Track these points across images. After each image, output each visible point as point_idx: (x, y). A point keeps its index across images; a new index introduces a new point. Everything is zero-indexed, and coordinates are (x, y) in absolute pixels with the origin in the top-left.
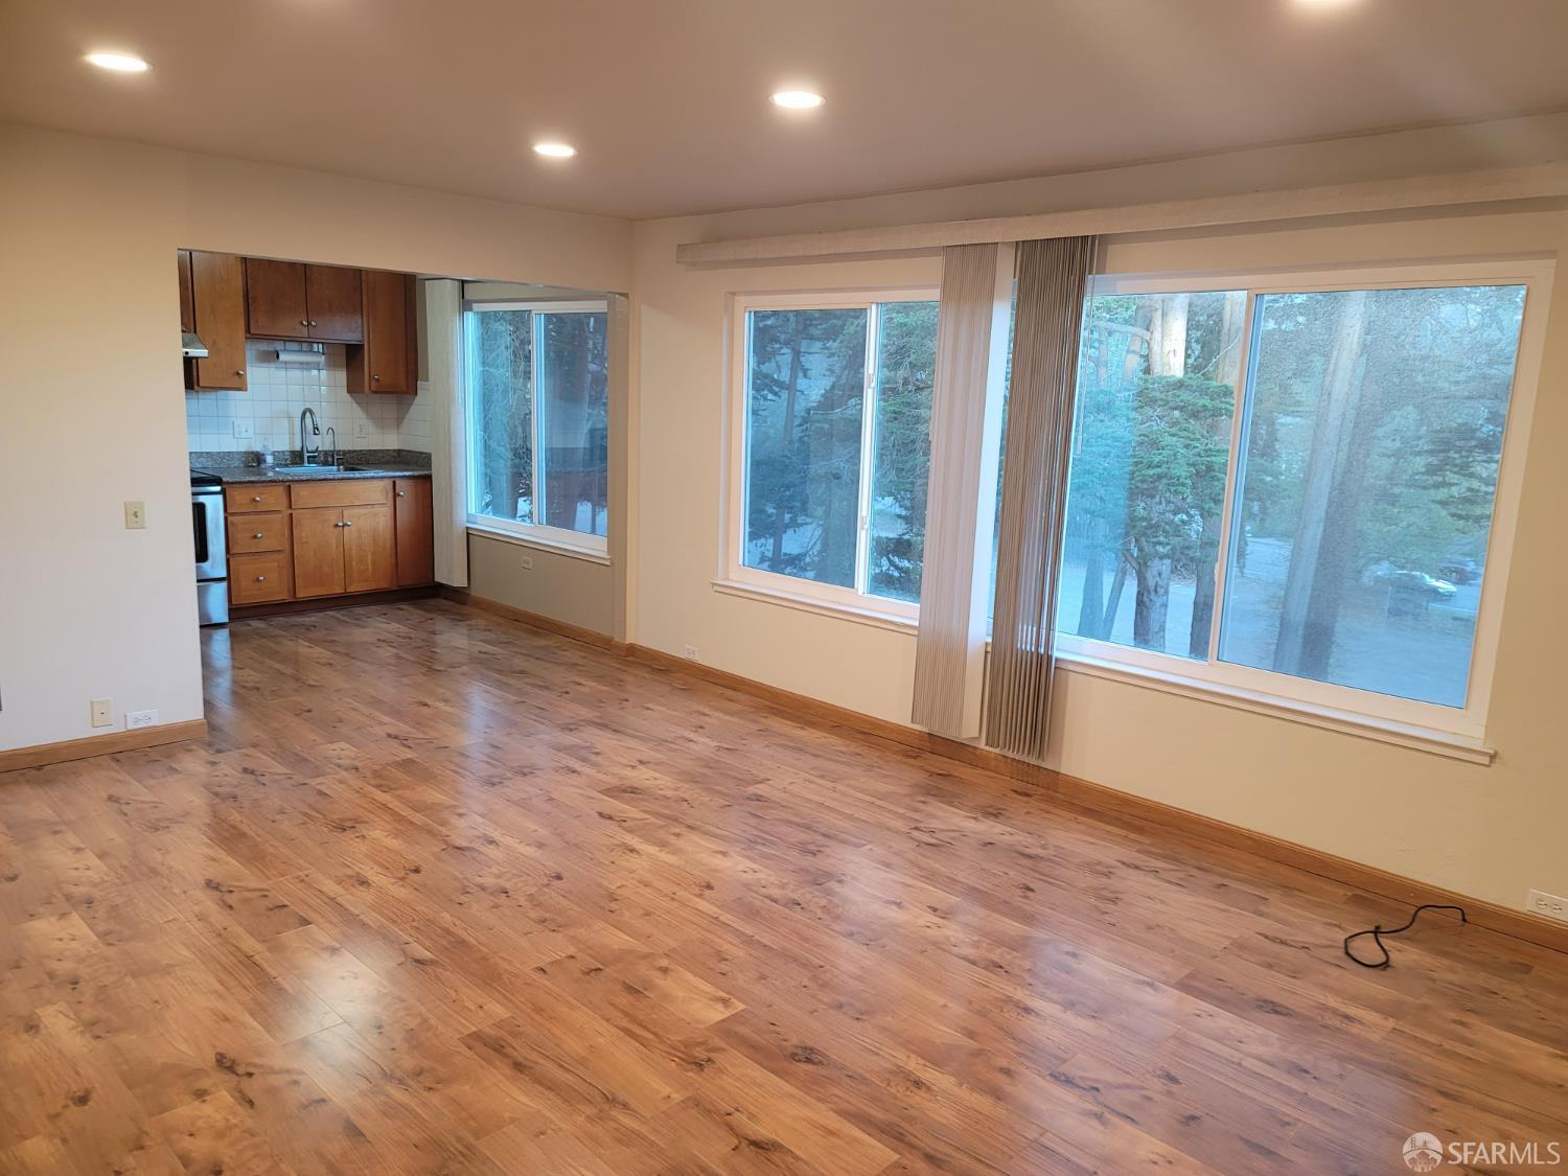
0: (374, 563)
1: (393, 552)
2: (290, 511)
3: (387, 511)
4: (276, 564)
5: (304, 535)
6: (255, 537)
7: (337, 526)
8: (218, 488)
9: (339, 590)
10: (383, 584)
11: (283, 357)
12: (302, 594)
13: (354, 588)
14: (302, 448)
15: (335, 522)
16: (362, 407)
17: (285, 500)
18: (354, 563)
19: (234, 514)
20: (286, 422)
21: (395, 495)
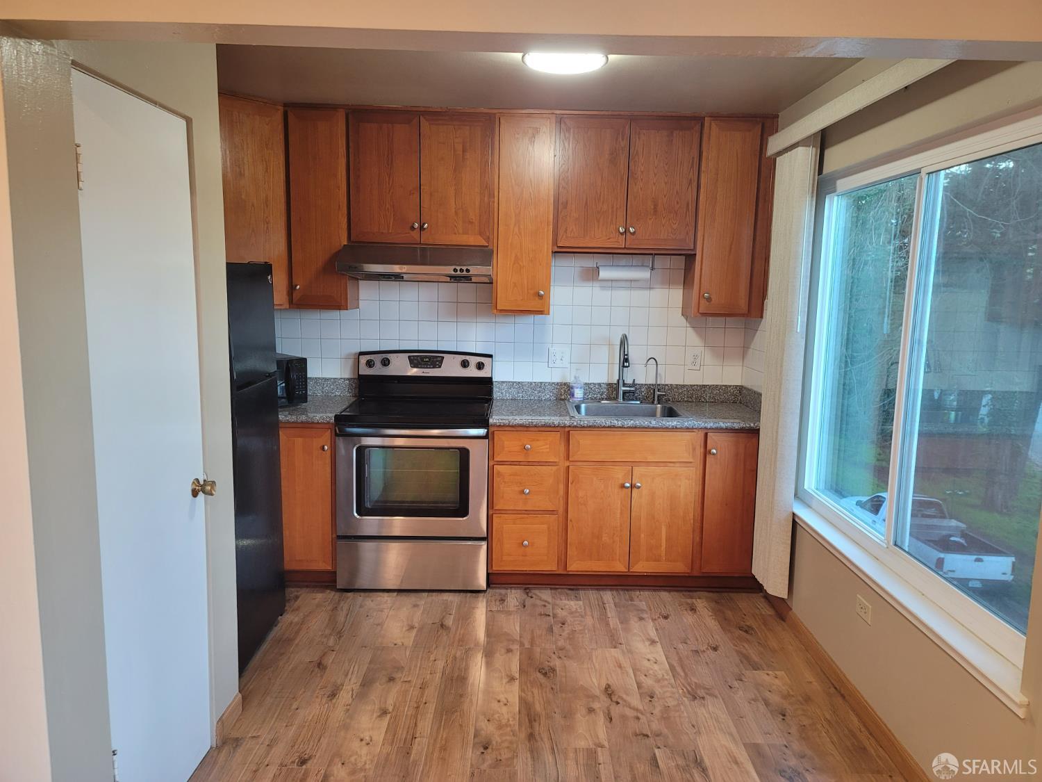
0: (668, 539)
1: (698, 525)
2: (567, 464)
3: (693, 473)
4: (545, 526)
5: (581, 494)
6: (523, 492)
7: (623, 486)
8: (482, 432)
9: (620, 567)
10: (680, 567)
11: (604, 274)
12: (575, 566)
13: (641, 567)
14: (618, 381)
15: (621, 482)
16: (697, 332)
17: (562, 448)
18: (642, 536)
19: (502, 463)
20: (605, 350)
21: (706, 452)
